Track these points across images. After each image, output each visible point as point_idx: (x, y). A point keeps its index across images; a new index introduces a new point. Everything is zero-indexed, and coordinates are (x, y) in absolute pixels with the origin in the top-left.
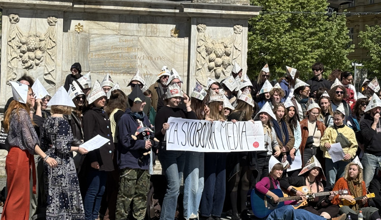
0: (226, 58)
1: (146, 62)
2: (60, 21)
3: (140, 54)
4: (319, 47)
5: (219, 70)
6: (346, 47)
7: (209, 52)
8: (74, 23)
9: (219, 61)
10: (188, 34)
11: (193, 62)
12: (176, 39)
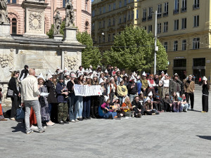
0: (74, 63)
1: (46, 64)
2: (15, 50)
3: (44, 62)
4: (90, 58)
5: (72, 67)
6: (100, 58)
7: (68, 61)
8: (20, 51)
9: (72, 64)
10: (61, 54)
11: (63, 64)
12: (56, 56)
